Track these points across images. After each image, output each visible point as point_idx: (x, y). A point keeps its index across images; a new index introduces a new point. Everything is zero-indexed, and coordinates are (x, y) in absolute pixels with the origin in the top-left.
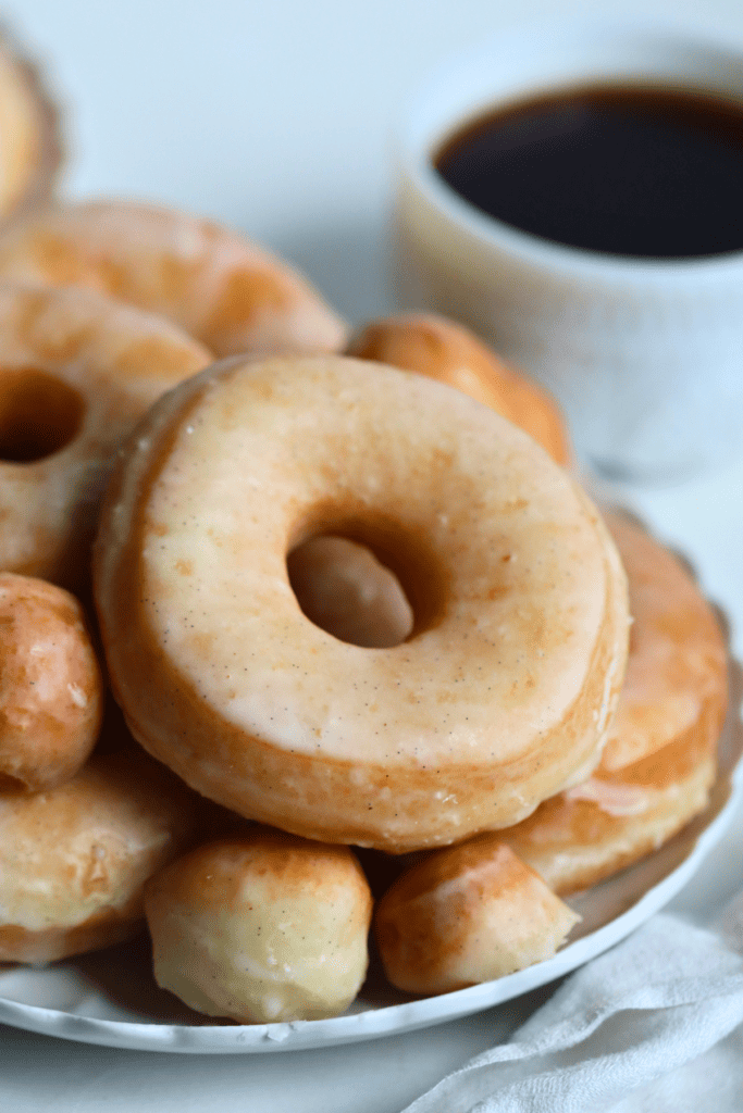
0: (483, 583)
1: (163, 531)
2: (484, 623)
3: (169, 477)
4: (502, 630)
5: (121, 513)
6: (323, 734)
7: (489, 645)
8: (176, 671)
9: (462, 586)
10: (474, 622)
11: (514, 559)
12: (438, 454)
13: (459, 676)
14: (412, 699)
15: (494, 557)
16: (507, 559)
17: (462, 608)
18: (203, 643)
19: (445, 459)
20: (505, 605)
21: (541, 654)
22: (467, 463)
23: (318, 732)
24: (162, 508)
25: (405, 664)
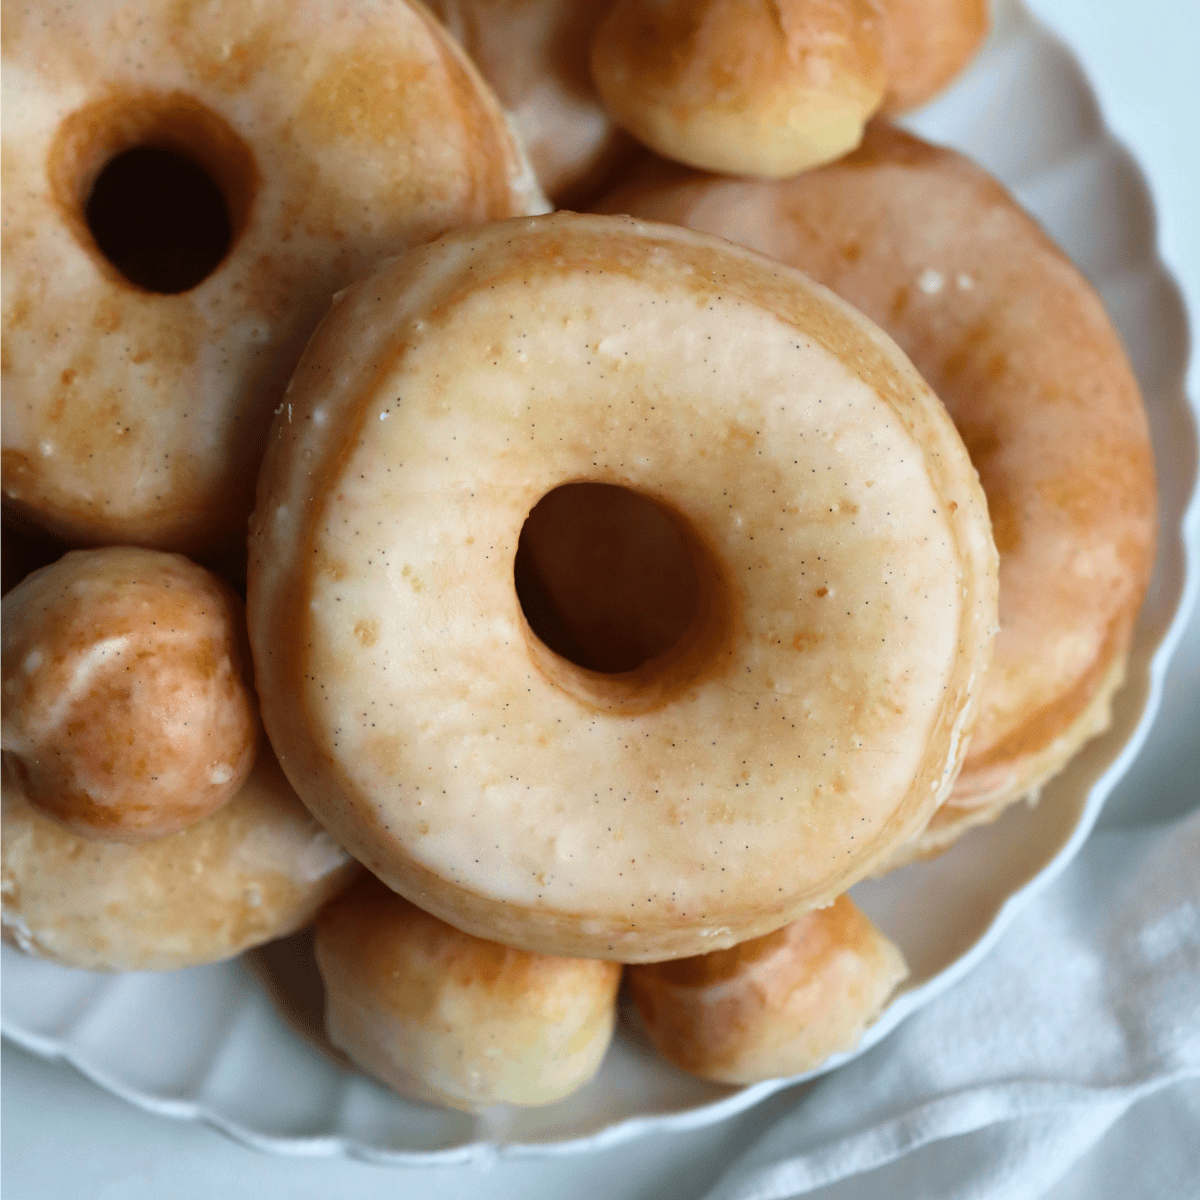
0: (787, 622)
1: (340, 572)
2: (784, 687)
3: (352, 488)
4: (807, 703)
5: (284, 517)
6: (546, 879)
7: (787, 725)
8: (350, 785)
9: (759, 617)
10: (770, 684)
11: (831, 593)
12: (735, 431)
13: (741, 778)
14: (672, 816)
15: (805, 585)
16: (822, 593)
17: (756, 654)
18: (388, 750)
19: (744, 438)
20: (814, 663)
21: (858, 743)
22: (775, 448)
23: (540, 878)
24: (341, 536)
25: (670, 751)
